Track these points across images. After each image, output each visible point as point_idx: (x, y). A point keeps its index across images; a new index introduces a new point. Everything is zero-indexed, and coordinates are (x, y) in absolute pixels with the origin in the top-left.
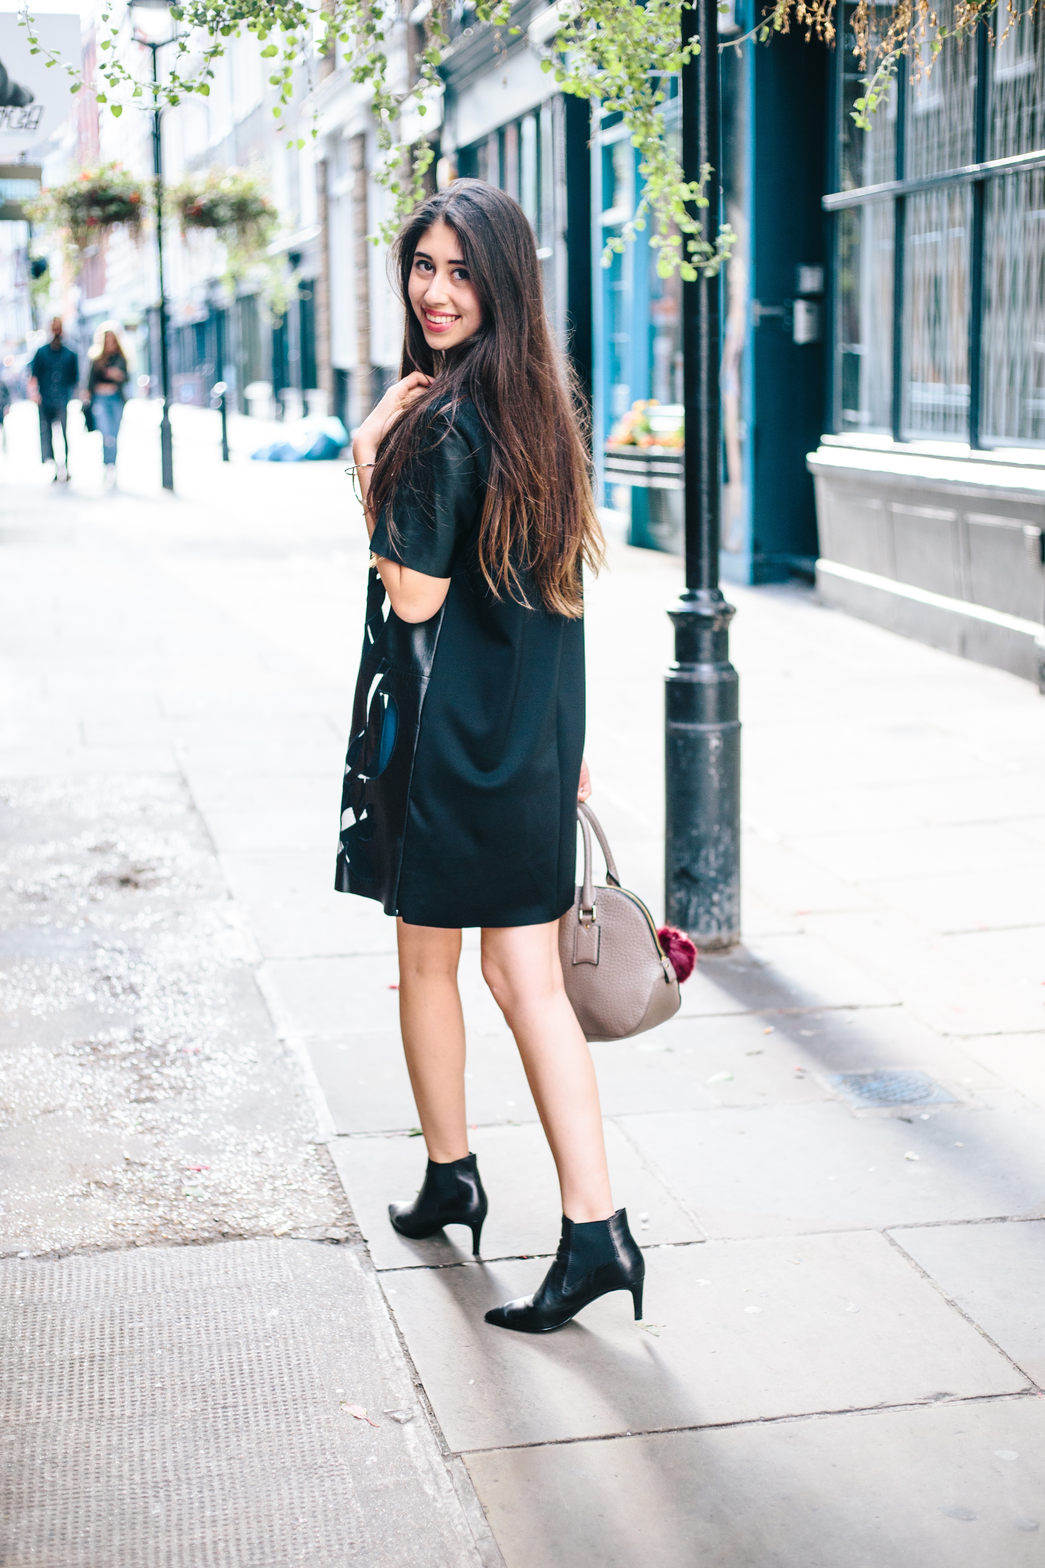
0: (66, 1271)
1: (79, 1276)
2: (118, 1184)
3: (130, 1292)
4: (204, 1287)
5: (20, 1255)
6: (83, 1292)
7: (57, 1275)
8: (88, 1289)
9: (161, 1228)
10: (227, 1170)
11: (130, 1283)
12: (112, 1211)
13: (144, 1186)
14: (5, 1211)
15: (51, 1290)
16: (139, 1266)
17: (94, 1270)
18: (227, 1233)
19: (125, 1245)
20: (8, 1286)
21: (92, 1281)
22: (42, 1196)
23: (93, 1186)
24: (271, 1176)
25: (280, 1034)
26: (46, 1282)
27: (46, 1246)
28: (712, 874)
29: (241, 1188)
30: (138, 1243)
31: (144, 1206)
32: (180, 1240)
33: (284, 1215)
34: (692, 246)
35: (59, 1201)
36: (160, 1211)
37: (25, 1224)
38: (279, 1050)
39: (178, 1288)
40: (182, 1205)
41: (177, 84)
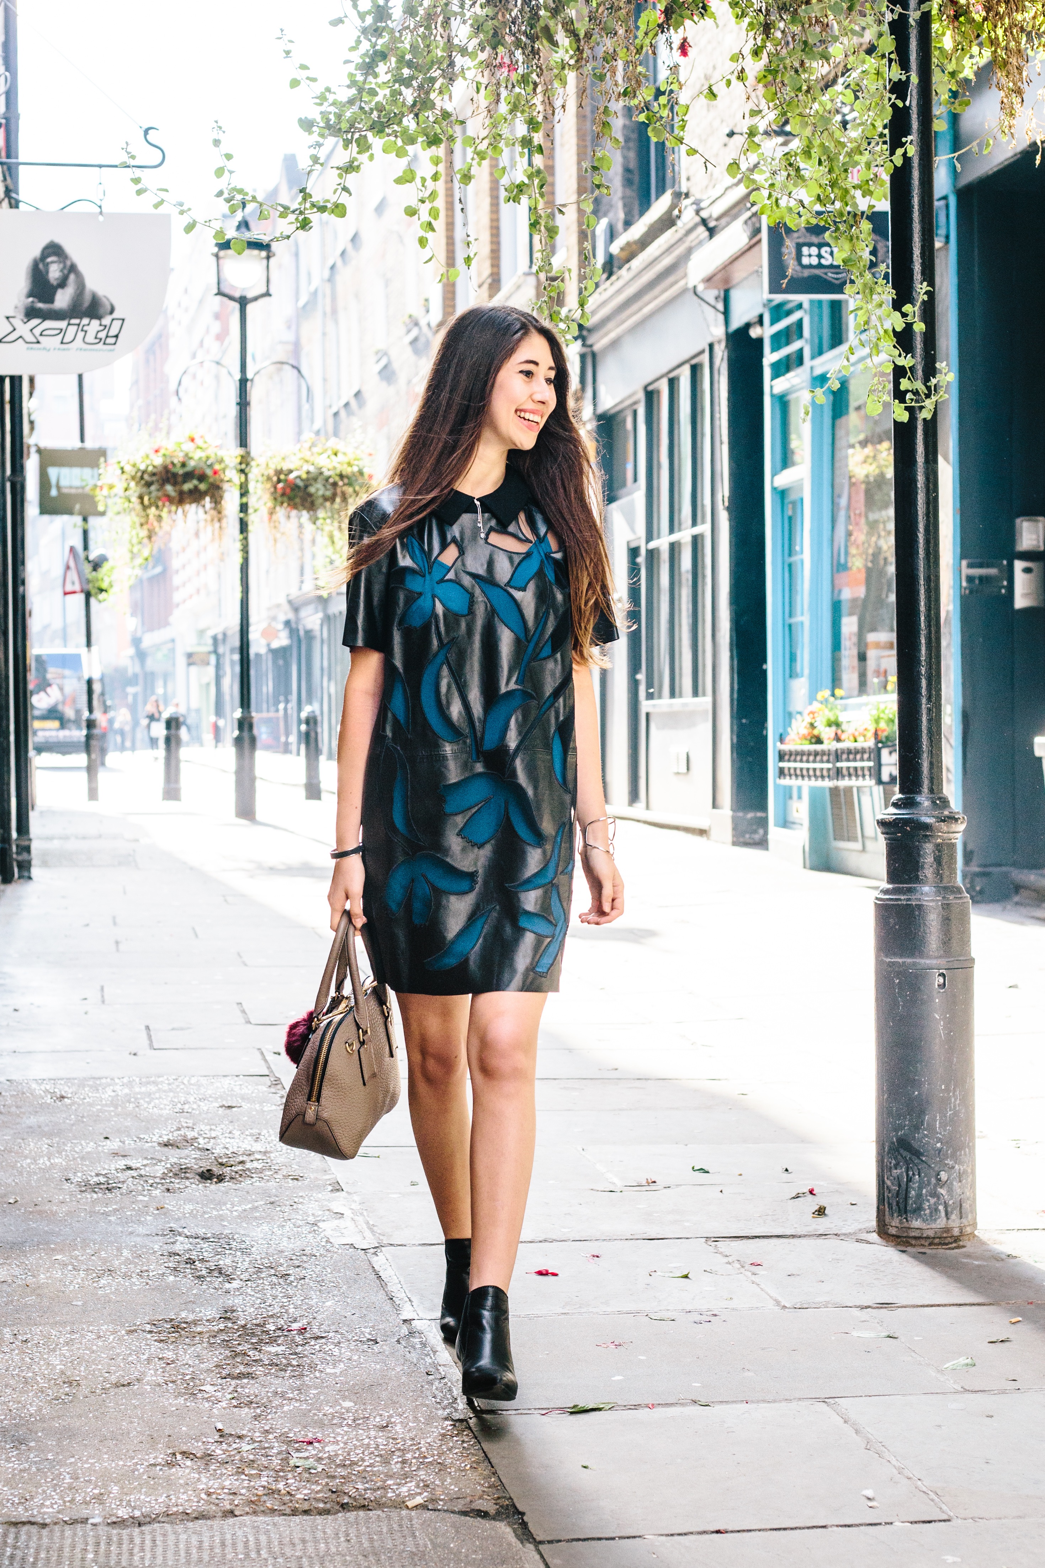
0: (148, 1538)
1: (165, 1541)
2: (210, 1455)
3: (229, 1557)
4: (321, 1554)
5: (91, 1521)
6: (170, 1555)
7: (137, 1541)
8: (177, 1553)
9: (265, 1498)
10: (346, 1444)
11: (229, 1549)
12: (204, 1480)
13: (242, 1457)
14: (71, 1478)
15: (131, 1554)
16: (240, 1533)
17: (183, 1537)
18: (347, 1504)
19: (220, 1514)
20: (78, 1550)
21: (181, 1546)
22: (117, 1465)
23: (179, 1457)
24: (399, 1449)
25: (406, 1315)
26: (125, 1547)
27: (123, 1513)
29: (363, 1460)
30: (237, 1513)
31: (243, 1477)
32: (288, 1511)
33: (418, 1486)
34: (905, 384)
35: (138, 1470)
36: (264, 1481)
37: (96, 1491)
38: (404, 1330)
39: (289, 1555)
40: (290, 1475)
41: (308, 205)
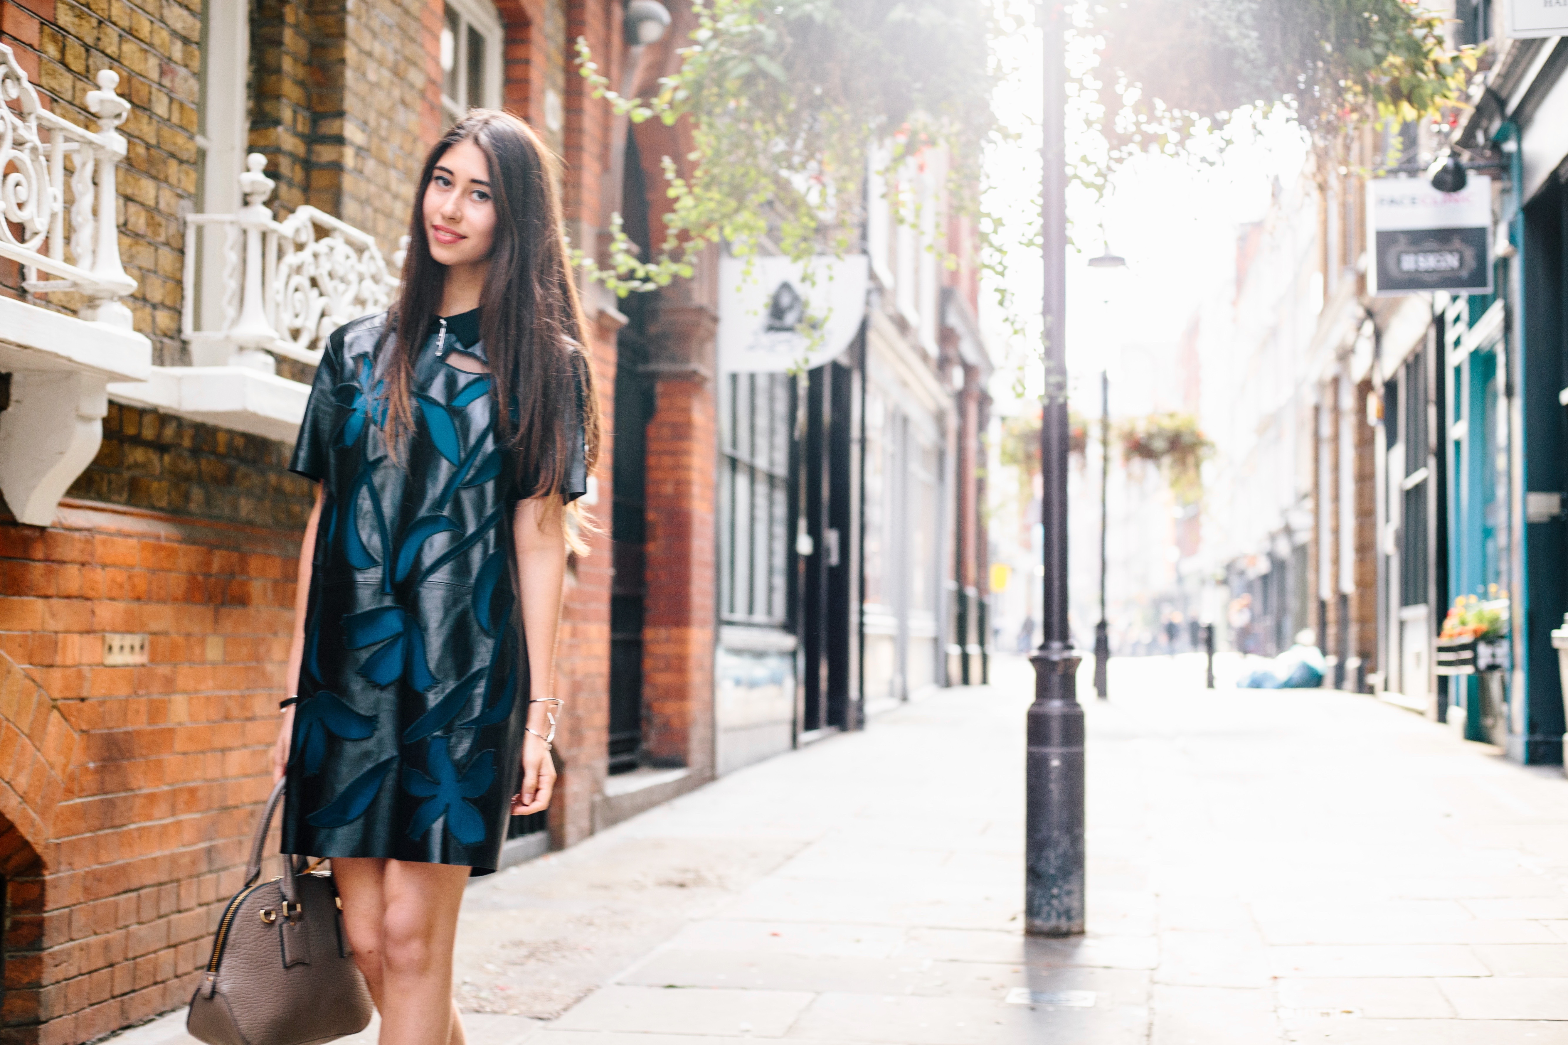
28: (1052, 871)
